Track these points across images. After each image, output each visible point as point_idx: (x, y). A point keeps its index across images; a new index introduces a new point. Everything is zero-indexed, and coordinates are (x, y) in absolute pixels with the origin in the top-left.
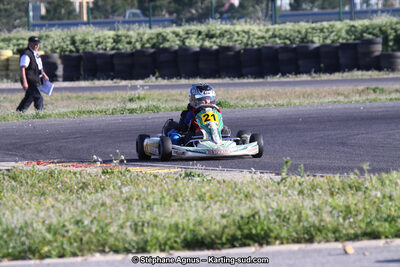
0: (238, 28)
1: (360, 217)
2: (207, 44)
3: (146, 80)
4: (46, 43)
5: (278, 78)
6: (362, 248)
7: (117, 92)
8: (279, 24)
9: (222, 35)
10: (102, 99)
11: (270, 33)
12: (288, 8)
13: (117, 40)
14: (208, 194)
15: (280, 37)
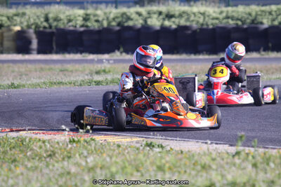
0: (195, 9)
2: (167, 23)
3: (112, 54)
4: (23, 20)
7: (86, 65)
8: (232, 6)
9: (181, 16)
10: (72, 71)
11: (224, 15)
13: (86, 18)
14: (167, 165)
15: (233, 18)
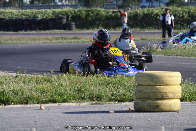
1: (48, 94)
5: (23, 32)
6: (48, 107)
12: (29, 3)
